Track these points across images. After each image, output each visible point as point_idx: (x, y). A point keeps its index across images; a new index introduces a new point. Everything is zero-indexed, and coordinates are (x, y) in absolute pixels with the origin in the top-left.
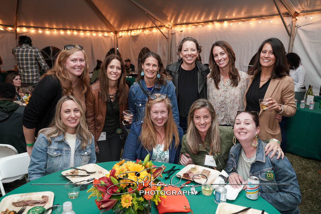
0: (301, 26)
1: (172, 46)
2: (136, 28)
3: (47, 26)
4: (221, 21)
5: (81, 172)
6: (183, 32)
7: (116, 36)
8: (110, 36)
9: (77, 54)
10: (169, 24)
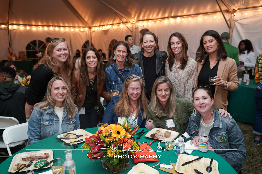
0: (238, 20)
1: (136, 38)
2: (106, 24)
3: (34, 23)
4: (175, 17)
5: (72, 136)
6: (144, 26)
7: (90, 31)
8: (85, 31)
9: (61, 45)
10: (133, 20)
